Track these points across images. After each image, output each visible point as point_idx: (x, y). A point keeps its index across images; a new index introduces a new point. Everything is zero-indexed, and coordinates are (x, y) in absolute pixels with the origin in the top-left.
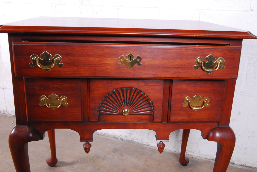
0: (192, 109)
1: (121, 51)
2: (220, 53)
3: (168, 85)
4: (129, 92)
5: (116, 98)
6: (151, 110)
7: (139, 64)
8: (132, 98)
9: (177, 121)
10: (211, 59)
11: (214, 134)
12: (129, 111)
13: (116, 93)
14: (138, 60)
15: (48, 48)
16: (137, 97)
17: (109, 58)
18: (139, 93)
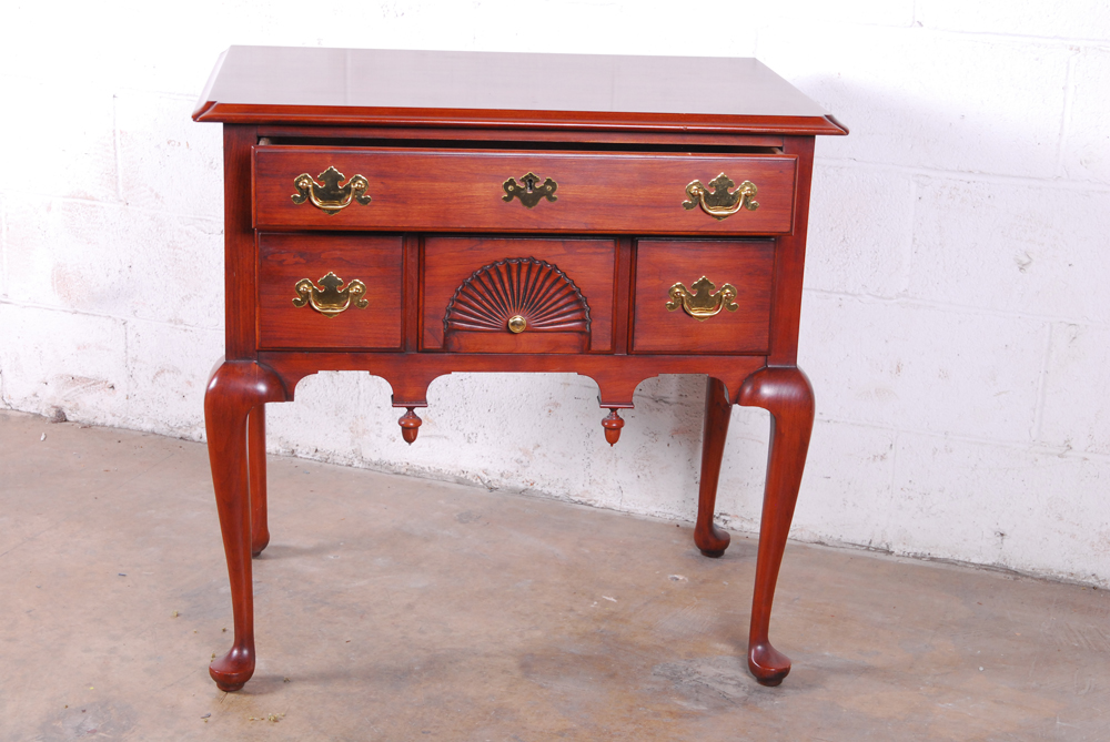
0: (691, 316)
1: (508, 168)
2: (746, 171)
3: (626, 253)
4: (525, 269)
5: (490, 287)
6: (583, 320)
7: (551, 199)
8: (534, 287)
9: (652, 349)
10: (723, 186)
11: (756, 391)
12: (524, 322)
13: (492, 273)
14: (549, 188)
15: (336, 159)
16: (547, 284)
17: (481, 185)
18: (550, 272)
